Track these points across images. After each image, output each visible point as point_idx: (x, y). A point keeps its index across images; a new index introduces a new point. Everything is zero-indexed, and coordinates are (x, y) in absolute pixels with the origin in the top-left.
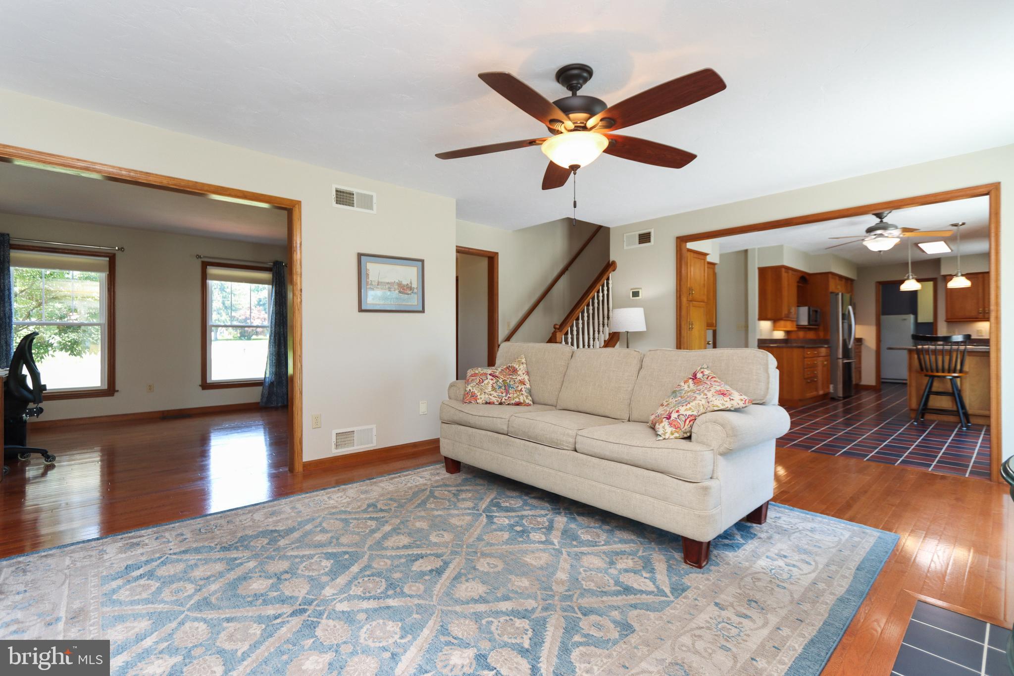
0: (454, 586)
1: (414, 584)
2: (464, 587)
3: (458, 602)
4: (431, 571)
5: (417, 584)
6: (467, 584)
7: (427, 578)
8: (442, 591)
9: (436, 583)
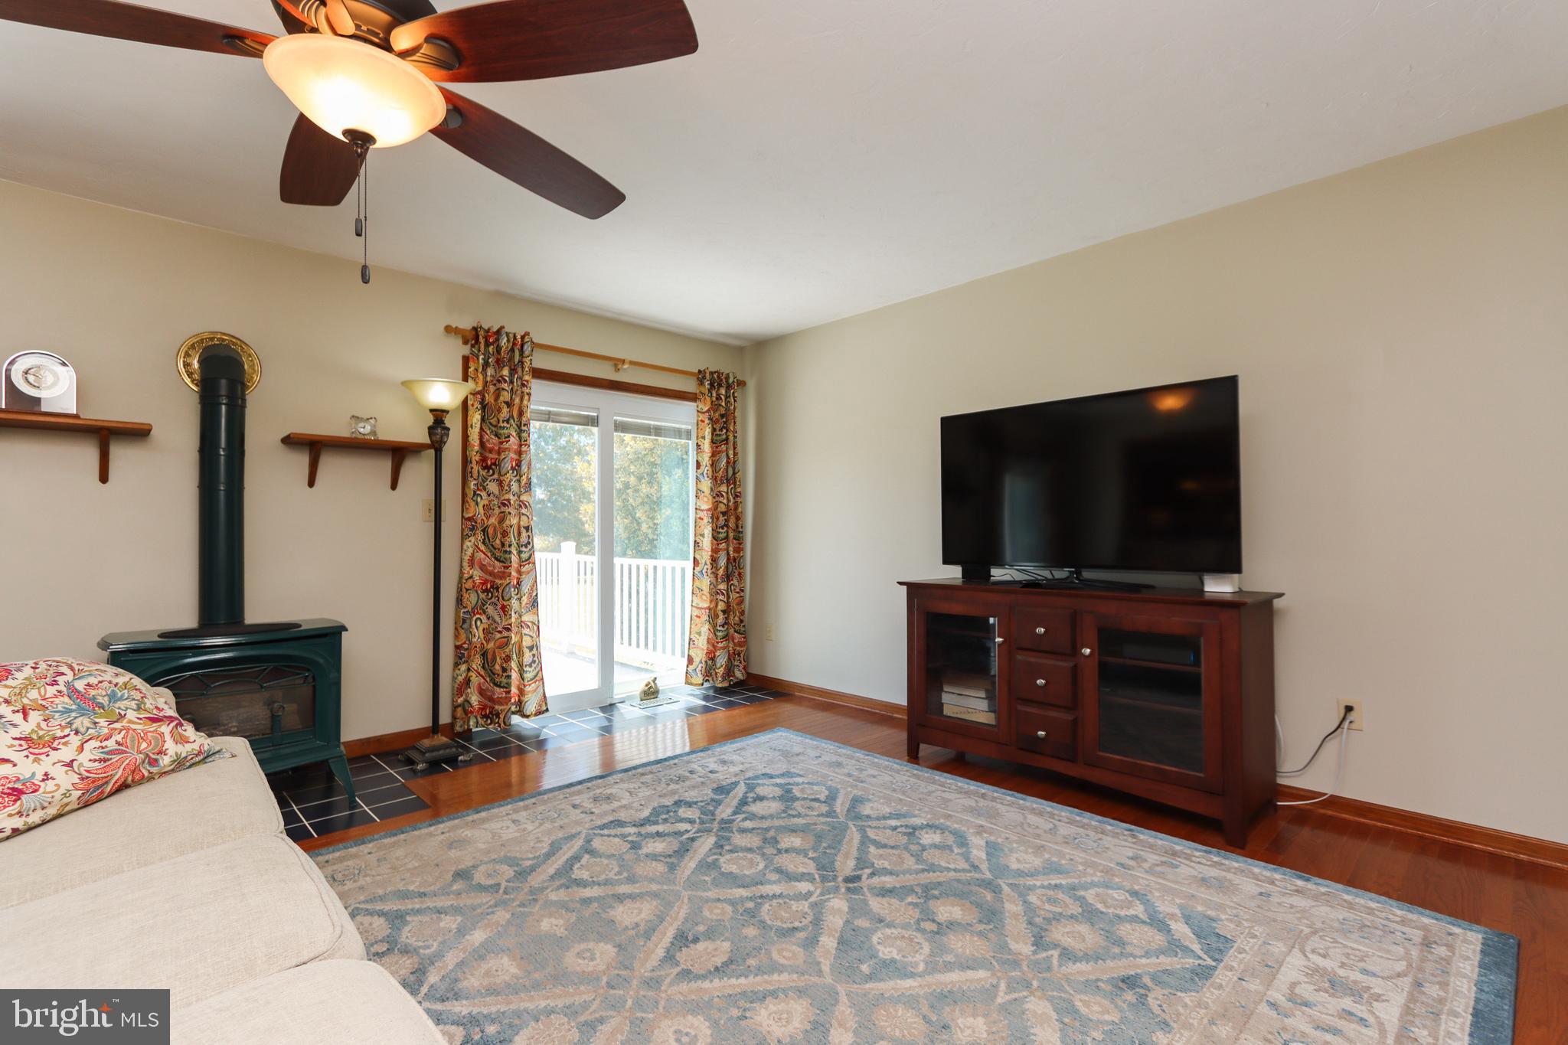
0: (658, 916)
1: (719, 918)
2: (643, 916)
3: (655, 895)
4: (696, 940)
5: (715, 917)
6: (636, 920)
7: (701, 928)
8: (676, 908)
9: (686, 920)
